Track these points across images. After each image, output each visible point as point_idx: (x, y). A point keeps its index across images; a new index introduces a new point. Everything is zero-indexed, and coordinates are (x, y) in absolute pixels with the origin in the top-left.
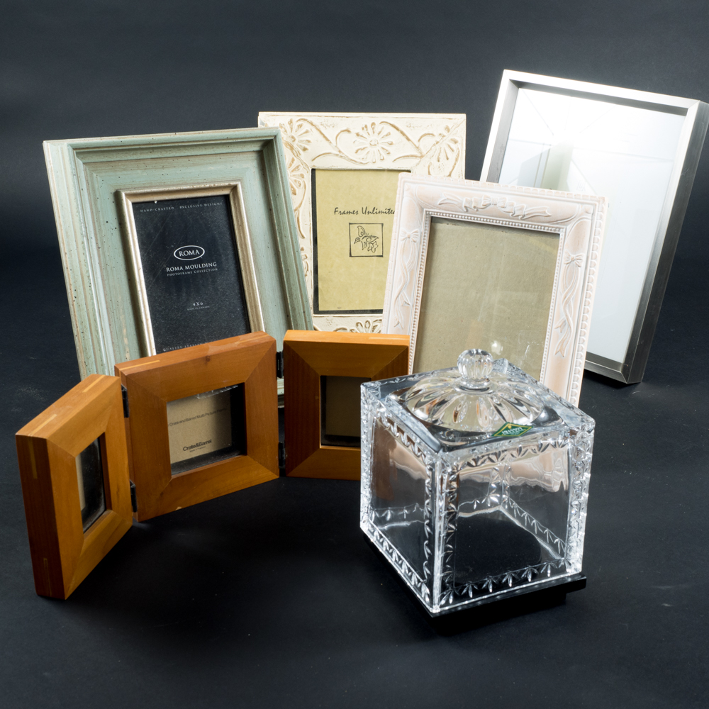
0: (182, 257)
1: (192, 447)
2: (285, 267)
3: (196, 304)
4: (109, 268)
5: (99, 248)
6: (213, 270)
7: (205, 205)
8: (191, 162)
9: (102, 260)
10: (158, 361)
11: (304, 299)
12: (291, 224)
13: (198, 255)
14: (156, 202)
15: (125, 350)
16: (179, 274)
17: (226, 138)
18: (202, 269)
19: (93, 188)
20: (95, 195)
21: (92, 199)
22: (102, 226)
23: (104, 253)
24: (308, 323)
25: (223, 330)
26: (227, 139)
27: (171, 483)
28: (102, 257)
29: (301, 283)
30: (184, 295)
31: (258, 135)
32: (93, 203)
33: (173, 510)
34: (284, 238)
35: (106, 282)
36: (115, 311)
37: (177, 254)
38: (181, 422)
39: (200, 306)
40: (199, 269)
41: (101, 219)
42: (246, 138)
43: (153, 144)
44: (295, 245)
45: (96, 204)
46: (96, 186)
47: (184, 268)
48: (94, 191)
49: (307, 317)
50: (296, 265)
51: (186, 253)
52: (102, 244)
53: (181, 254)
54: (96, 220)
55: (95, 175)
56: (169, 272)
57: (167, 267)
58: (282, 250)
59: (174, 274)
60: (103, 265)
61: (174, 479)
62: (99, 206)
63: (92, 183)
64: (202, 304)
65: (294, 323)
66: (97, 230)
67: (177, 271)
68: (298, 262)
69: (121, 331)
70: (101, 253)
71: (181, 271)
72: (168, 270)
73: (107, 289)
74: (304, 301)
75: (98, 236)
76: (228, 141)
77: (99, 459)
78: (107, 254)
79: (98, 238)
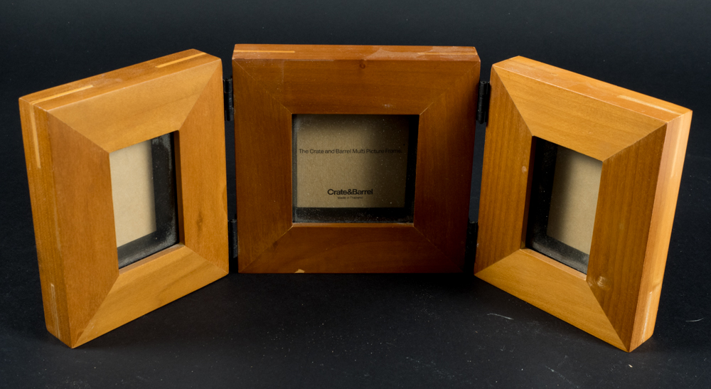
1: (341, 192)
10: (294, 52)
27: (290, 232)
33: (292, 272)
38: (327, 152)
61: (295, 228)
77: (170, 168)
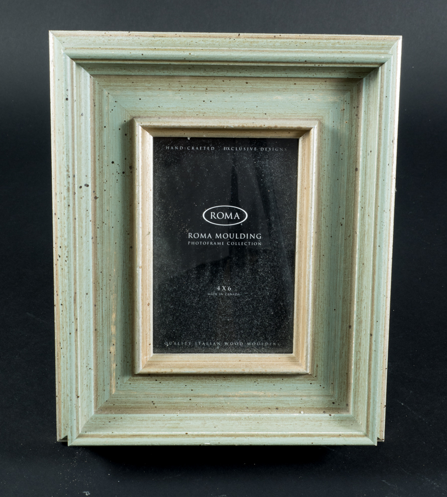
0: (213, 220)
2: (360, 258)
3: (221, 288)
4: (105, 228)
5: (96, 198)
6: (255, 244)
7: (262, 149)
8: (249, 86)
9: (98, 215)
11: (375, 316)
12: (379, 204)
13: (237, 220)
14: (189, 139)
15: (110, 341)
16: (205, 243)
17: (303, 60)
18: (240, 241)
19: (101, 111)
20: (101, 122)
21: (97, 127)
22: (105, 168)
23: (102, 206)
24: (373, 352)
25: (254, 330)
26: (306, 62)
28: (98, 211)
29: (375, 294)
30: (208, 274)
31: (356, 61)
32: (97, 134)
34: (366, 216)
35: (99, 246)
36: (104, 288)
37: (208, 215)
39: (228, 292)
40: (235, 240)
41: (105, 158)
42: (335, 63)
43: (190, 61)
44: (378, 235)
45: (101, 135)
46: (105, 109)
47: (213, 236)
48: (101, 115)
49: (373, 342)
50: (374, 266)
51: (220, 216)
52: (101, 193)
53: (212, 216)
54: (97, 158)
55: (106, 92)
56: (191, 240)
57: (190, 232)
58: (360, 233)
59: (197, 243)
60: (97, 222)
62: (105, 139)
63: (101, 104)
64: (229, 289)
65: (357, 340)
66: (97, 173)
67: (203, 240)
68: (377, 263)
69: (109, 316)
70: (98, 205)
71: (209, 240)
72: (190, 235)
73: (99, 255)
74: (375, 319)
75: (98, 180)
76: (306, 65)
78: (106, 207)
79: (97, 184)
